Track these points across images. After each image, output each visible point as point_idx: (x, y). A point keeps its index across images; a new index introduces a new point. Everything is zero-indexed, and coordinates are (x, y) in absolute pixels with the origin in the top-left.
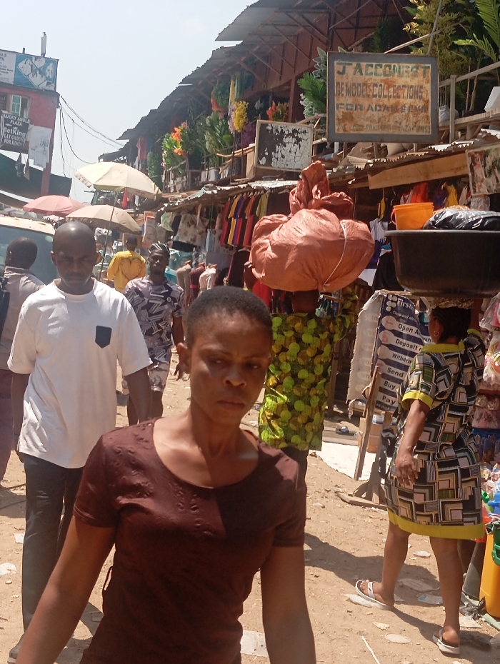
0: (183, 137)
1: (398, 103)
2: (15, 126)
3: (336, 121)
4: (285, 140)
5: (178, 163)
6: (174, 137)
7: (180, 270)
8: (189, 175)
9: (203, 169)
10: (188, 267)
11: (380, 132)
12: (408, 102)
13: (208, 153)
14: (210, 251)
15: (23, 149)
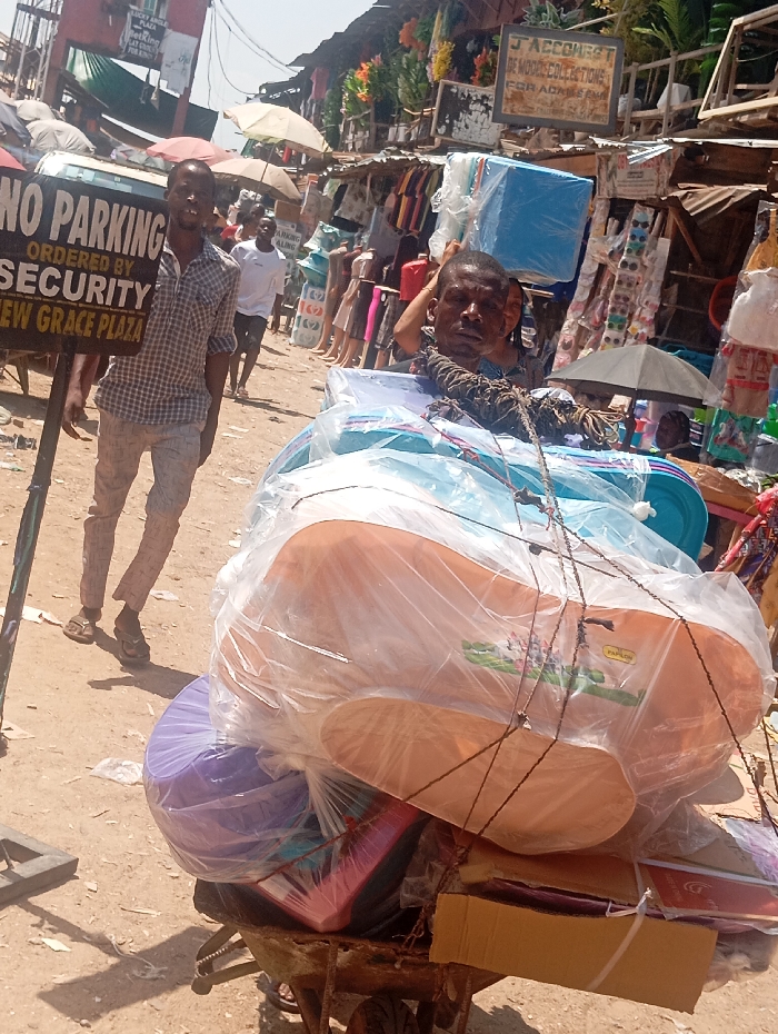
0: (370, 77)
1: (576, 86)
2: (147, 29)
3: (504, 100)
4: (471, 107)
5: (361, 112)
6: (359, 76)
7: (334, 252)
8: (373, 130)
9: (392, 124)
10: (344, 249)
11: (550, 116)
12: (586, 86)
13: (400, 103)
14: (373, 234)
15: (154, 63)
